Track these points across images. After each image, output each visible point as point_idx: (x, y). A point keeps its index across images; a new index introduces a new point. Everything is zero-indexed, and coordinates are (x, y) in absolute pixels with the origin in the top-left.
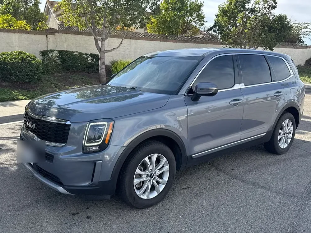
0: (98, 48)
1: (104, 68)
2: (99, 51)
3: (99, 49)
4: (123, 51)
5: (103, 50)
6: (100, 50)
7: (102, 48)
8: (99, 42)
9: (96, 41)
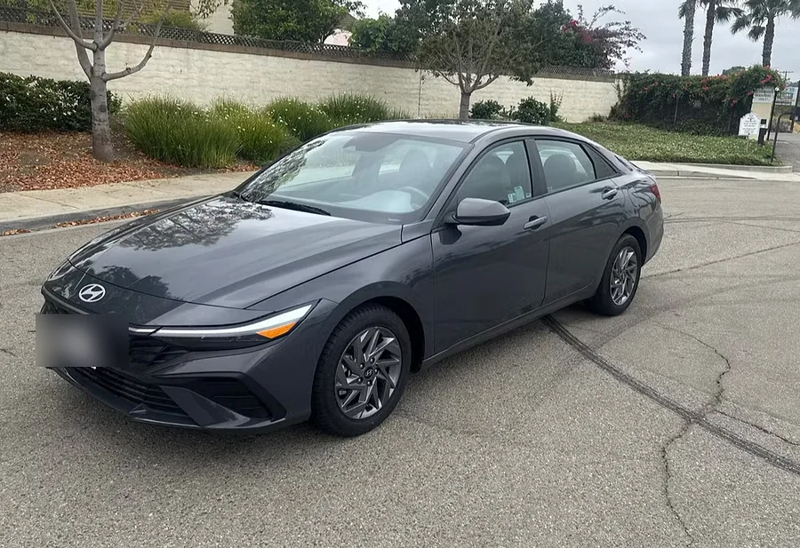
0: (86, 67)
1: (104, 121)
2: (90, 75)
3: (88, 71)
4: (169, 79)
5: (100, 74)
6: (91, 72)
7: (96, 69)
8: (90, 53)
9: (81, 49)
